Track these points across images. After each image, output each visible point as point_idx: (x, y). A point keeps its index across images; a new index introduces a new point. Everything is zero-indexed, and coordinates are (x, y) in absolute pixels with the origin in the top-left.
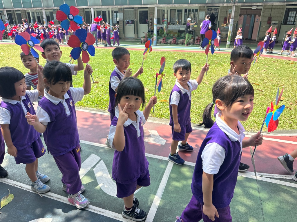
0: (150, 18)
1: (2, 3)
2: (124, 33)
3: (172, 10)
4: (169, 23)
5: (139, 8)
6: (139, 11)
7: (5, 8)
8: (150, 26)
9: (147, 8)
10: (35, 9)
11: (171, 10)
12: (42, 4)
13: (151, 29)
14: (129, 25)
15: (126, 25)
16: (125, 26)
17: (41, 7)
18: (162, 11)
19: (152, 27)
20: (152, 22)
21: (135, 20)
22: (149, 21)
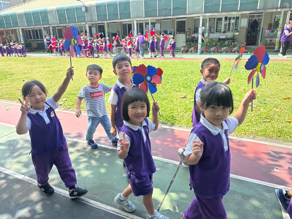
1: (49, 20)
3: (211, 19)
5: (177, 18)
6: (177, 21)
7: (51, 25)
9: (186, 18)
10: (79, 23)
12: (86, 18)
13: (189, 38)
17: (85, 22)
19: (190, 36)
20: (190, 32)
21: (173, 30)
22: (187, 30)
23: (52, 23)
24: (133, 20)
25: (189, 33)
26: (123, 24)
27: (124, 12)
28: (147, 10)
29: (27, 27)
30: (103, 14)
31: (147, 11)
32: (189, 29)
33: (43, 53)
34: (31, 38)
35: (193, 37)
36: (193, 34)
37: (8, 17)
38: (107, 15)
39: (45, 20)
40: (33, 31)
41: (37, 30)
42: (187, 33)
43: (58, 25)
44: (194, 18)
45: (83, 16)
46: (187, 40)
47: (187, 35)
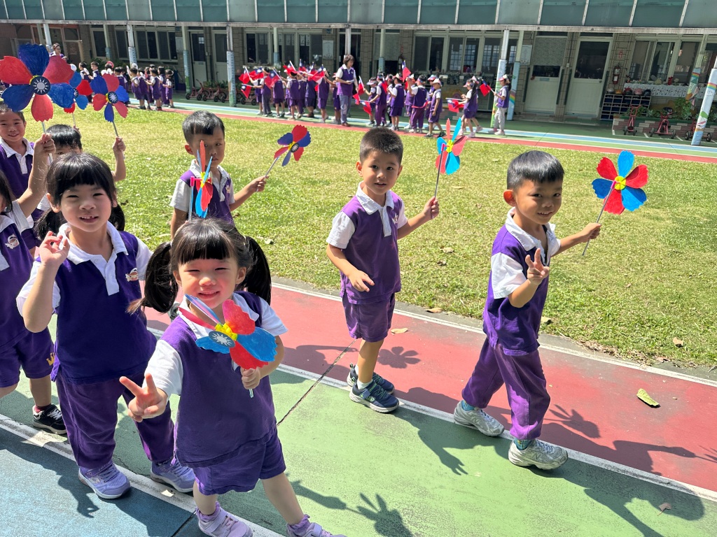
0: (616, 63)
1: (226, 7)
2: (524, 100)
3: (684, 44)
4: (670, 79)
5: (583, 34)
7: (231, 21)
8: (612, 85)
9: (611, 35)
10: (325, 25)
12: (349, 12)
13: (613, 93)
14: (541, 80)
15: (532, 79)
16: (530, 81)
17: (344, 21)
18: (656, 44)
19: (617, 87)
20: (618, 75)
21: (568, 66)
22: (611, 70)
23: (233, 18)
24: (501, 27)
25: (616, 79)
26: (418, 38)
27: (474, 4)
28: (553, 4)
29: (151, 24)
30: (404, 4)
31: (551, 6)
32: (618, 67)
33: (186, 100)
34: (154, 55)
35: (626, 89)
36: (626, 82)
38: (417, 6)
39: (212, 5)
40: (162, 34)
42: (609, 78)
43: (256, 24)
44: (637, 37)
45: (340, 5)
46: (606, 96)
47: (608, 84)
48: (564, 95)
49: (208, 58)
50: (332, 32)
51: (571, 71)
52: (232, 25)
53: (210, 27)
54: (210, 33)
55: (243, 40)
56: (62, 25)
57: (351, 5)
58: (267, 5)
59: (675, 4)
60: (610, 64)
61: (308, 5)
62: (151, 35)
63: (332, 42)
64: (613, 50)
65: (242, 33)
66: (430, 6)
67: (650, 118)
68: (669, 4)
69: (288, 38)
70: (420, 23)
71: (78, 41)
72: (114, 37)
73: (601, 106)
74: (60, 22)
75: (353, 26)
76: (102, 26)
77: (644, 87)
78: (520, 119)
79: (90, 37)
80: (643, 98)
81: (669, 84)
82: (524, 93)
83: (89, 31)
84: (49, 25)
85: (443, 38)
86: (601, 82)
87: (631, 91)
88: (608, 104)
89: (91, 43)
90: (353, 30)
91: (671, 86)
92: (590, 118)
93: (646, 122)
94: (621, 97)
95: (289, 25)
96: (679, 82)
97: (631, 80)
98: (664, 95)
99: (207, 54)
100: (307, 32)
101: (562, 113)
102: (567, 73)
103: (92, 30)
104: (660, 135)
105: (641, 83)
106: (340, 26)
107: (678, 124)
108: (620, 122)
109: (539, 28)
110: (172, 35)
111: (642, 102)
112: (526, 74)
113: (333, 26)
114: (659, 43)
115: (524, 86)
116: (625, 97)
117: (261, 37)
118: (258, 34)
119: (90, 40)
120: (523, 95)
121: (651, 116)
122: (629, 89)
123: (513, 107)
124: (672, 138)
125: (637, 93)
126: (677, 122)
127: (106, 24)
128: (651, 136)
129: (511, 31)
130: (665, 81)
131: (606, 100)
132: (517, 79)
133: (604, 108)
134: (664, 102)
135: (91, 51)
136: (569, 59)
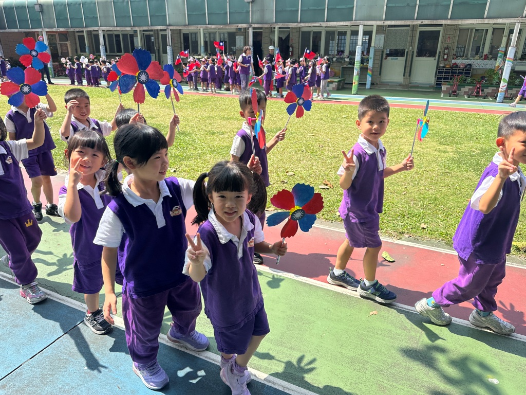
0: (446, 46)
2: (380, 74)
4: (485, 55)
5: (421, 26)
6: (420, 31)
8: (443, 61)
9: (441, 25)
10: (234, 26)
11: (494, 29)
12: (250, 16)
13: (444, 67)
14: (392, 59)
15: (386, 59)
16: (384, 61)
17: (247, 22)
18: (474, 31)
19: (446, 63)
20: (447, 54)
21: (411, 49)
22: (442, 51)
23: (171, 23)
24: (357, 23)
25: (446, 57)
26: (303, 32)
27: (338, 7)
28: (394, 5)
29: (115, 29)
30: (289, 9)
31: (392, 7)
32: (447, 48)
34: (119, 51)
35: (454, 64)
36: (453, 59)
37: (77, 6)
38: (298, 10)
39: (157, 14)
40: (125, 36)
41: (119, 35)
42: (441, 56)
43: (187, 27)
44: (460, 27)
45: (245, 11)
46: (439, 69)
47: (440, 60)
48: (408, 70)
49: (157, 51)
50: (243, 31)
51: (413, 52)
52: (170, 28)
53: (157, 30)
54: (158, 34)
55: (180, 38)
56: (57, 32)
57: (252, 11)
58: (194, 13)
59: (480, 2)
60: (441, 45)
61: (222, 12)
62: (117, 36)
63: (242, 37)
64: (443, 36)
65: (180, 33)
66: (307, 10)
67: (469, 84)
68: (476, 2)
69: (212, 36)
70: (300, 22)
71: (67, 42)
72: (92, 39)
73: (435, 77)
74: (54, 30)
75: (254, 26)
76: (83, 32)
77: (467, 62)
78: (377, 88)
79: (75, 39)
80: (466, 70)
81: (485, 59)
82: (379, 69)
83: (75, 35)
84: (47, 32)
85: (321, 32)
86: (435, 59)
87: (457, 65)
88: (440, 75)
89: (76, 43)
90: (254, 28)
91: (486, 61)
92: (428, 86)
93: (466, 87)
94: (450, 70)
95: (209, 26)
96: (492, 58)
97: (457, 57)
98: (481, 68)
99: (155, 48)
100: (225, 31)
101: (407, 83)
102: (410, 53)
103: (77, 34)
104: (476, 96)
105: (464, 59)
106: (245, 26)
107: (489, 88)
108: (447, 88)
109: (384, 23)
110: (132, 36)
111: (466, 73)
112: (381, 56)
113: (240, 26)
114: (476, 30)
115: (379, 65)
116: (452, 70)
117: (193, 36)
118: (191, 34)
119: (75, 41)
120: (379, 70)
121: (470, 83)
122: (455, 64)
123: (370, 79)
124: (485, 98)
125: (461, 67)
126: (488, 87)
127: (85, 30)
128: (469, 97)
129: (364, 25)
130: (482, 57)
131: (439, 72)
132: (372, 59)
133: (438, 78)
134: (480, 72)
135: (76, 49)
136: (412, 43)
